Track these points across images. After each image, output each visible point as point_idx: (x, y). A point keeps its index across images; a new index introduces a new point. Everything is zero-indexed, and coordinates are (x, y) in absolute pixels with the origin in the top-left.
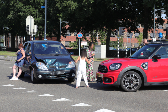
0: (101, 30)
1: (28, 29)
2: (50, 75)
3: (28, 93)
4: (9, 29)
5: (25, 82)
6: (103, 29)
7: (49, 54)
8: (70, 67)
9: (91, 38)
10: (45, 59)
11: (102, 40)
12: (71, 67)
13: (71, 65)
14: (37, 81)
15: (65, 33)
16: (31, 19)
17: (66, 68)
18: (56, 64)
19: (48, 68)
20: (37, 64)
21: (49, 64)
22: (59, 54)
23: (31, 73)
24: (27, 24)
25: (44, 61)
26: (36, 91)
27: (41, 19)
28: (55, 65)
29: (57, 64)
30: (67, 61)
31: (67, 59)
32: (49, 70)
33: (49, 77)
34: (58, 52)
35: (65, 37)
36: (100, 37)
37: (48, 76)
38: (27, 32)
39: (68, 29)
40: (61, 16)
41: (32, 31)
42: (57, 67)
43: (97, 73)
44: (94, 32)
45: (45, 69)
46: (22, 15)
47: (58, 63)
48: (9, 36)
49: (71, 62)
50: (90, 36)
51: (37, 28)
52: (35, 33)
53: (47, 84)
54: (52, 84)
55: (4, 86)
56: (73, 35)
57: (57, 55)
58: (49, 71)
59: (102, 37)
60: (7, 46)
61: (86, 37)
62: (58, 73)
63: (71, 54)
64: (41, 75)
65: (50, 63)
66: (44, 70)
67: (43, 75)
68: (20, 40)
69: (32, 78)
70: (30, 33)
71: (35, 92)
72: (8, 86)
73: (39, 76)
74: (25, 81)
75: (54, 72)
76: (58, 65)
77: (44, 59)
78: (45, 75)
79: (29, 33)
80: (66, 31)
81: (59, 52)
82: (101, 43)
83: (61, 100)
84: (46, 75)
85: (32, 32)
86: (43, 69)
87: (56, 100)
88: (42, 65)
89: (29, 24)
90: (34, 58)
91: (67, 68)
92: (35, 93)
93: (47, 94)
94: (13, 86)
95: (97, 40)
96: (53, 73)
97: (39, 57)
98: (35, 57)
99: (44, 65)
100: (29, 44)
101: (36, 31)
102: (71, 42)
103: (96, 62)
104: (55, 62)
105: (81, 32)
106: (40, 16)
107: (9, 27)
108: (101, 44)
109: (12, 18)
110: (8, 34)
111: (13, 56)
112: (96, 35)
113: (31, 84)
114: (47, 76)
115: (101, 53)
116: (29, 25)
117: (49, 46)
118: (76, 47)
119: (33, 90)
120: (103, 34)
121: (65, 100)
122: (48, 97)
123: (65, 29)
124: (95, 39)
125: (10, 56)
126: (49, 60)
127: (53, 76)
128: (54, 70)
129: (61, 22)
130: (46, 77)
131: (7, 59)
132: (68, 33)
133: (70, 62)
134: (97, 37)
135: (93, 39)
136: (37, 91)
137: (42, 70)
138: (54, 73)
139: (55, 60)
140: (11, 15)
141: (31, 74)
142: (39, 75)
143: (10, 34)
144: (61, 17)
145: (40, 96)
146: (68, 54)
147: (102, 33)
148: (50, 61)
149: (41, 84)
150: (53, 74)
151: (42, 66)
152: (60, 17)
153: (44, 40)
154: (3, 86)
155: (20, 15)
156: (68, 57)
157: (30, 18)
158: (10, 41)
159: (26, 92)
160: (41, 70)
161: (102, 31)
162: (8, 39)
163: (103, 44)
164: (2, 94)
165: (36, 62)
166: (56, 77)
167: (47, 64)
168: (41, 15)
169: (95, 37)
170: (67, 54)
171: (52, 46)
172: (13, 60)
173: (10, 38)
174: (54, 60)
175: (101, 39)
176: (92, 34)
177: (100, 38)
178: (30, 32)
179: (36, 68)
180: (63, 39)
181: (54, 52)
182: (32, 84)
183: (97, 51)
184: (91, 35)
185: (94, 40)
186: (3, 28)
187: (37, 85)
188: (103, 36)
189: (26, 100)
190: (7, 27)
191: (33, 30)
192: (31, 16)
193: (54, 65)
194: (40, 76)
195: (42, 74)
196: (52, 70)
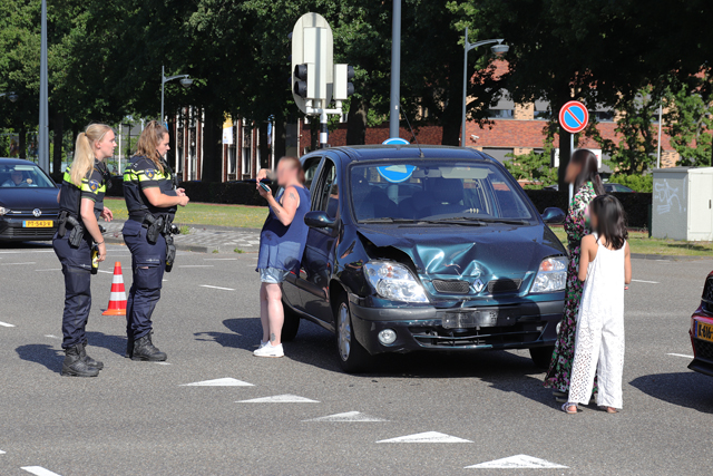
0: (680, 88)
1: (301, 86)
2: (441, 330)
3: (330, 425)
4: (192, 85)
5: (305, 367)
6: (693, 83)
7: (433, 218)
8: (547, 289)
9: (626, 132)
10: (413, 244)
11: (684, 142)
12: (551, 287)
13: (551, 276)
14: (371, 363)
15: (486, 107)
16: (319, 29)
17: (526, 292)
18: (470, 272)
19: (428, 294)
20: (373, 271)
21: (433, 270)
22: (483, 216)
23: (335, 319)
24: (296, 60)
25: (410, 253)
26: (371, 414)
27: (360, 31)
28: (468, 276)
29: (476, 272)
30: (531, 258)
31: (529, 244)
32: (436, 302)
33: (435, 341)
34: (480, 208)
35: (486, 126)
36: (675, 126)
37: (429, 335)
38: (297, 99)
39: (505, 81)
40: (470, 9)
41: (323, 95)
42: (478, 288)
43: (695, 323)
44: (642, 99)
45: (412, 299)
46: (265, 12)
47: (480, 266)
48: (187, 123)
49: (550, 260)
50: (618, 118)
51: (349, 80)
52: (339, 104)
53: (425, 380)
54: (448, 380)
55: (202, 383)
56: (525, 113)
57: (474, 223)
58: (433, 310)
59: (686, 125)
60: (180, 174)
61: (598, 127)
62: (480, 317)
63: (549, 216)
64: (390, 332)
65: (440, 266)
66: (410, 303)
67: (401, 329)
68: (248, 139)
69: (346, 348)
70: (313, 107)
71: (367, 420)
72: (218, 388)
73: (380, 336)
74: (301, 361)
75: (460, 315)
76: (485, 274)
77: (406, 246)
78: (411, 328)
79: (309, 103)
80: (491, 92)
81: (483, 210)
82: (677, 157)
83: (511, 467)
84: (418, 328)
85: (321, 101)
86: (401, 296)
87: (485, 465)
88: (396, 278)
89: (310, 59)
90: (356, 239)
91: (529, 294)
92: (369, 423)
93: (429, 430)
94: (247, 387)
95: (656, 142)
96: (455, 318)
97: (381, 234)
98: (358, 232)
99: (406, 276)
100: (323, 162)
101: (342, 92)
102: (517, 152)
103: (664, 258)
104: (464, 262)
105: (574, 99)
106: (356, 16)
107: (193, 73)
108: (678, 163)
109: (210, 26)
110: (184, 110)
111: (220, 228)
112: (650, 113)
113: (337, 374)
114: (424, 335)
115: (685, 214)
116: (306, 65)
117: (434, 173)
118: (542, 179)
119: (355, 410)
120: (689, 109)
121: (534, 466)
122: (439, 447)
123: (489, 82)
124: (648, 132)
125: (203, 227)
126: (437, 252)
127: (456, 334)
128: (459, 304)
129: (468, 47)
130: (420, 339)
131: (194, 244)
132: (504, 103)
133: (545, 262)
134: (659, 126)
135: (635, 135)
136: (377, 415)
137: (398, 303)
138: (464, 321)
139: (466, 248)
140: (206, 11)
141: (336, 325)
142: (381, 327)
143: (193, 110)
144: (468, 18)
145: (398, 440)
146: (532, 219)
147: (685, 102)
148: (440, 255)
149: (392, 379)
150: (456, 324)
151: (395, 281)
152: (461, 15)
153: (386, 143)
154: (195, 384)
155: (254, 12)
156: (532, 233)
157: (314, 25)
158: (193, 148)
159: (318, 419)
160: (390, 302)
161: (688, 94)
162: (181, 138)
163: (692, 160)
164: (194, 431)
165: (367, 262)
166: (472, 341)
167: (423, 273)
168: (360, 10)
169: (645, 126)
170: (530, 216)
171: (445, 176)
172: (222, 248)
173: (193, 130)
174: (462, 250)
175: (679, 136)
176: (631, 110)
177: (673, 132)
178: (314, 101)
179: (366, 291)
180: (475, 137)
181: (455, 205)
182: (346, 375)
183: (665, 203)
184: (624, 113)
185: (643, 140)
186: (164, 80)
187: (368, 380)
188: (689, 116)
189: (327, 464)
190: (182, 72)
191: (331, 88)
192: (318, 15)
193: (460, 277)
194: (387, 337)
195: (397, 322)
196: (451, 303)
